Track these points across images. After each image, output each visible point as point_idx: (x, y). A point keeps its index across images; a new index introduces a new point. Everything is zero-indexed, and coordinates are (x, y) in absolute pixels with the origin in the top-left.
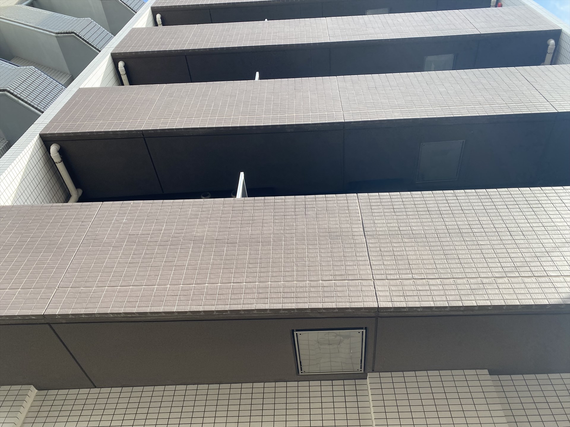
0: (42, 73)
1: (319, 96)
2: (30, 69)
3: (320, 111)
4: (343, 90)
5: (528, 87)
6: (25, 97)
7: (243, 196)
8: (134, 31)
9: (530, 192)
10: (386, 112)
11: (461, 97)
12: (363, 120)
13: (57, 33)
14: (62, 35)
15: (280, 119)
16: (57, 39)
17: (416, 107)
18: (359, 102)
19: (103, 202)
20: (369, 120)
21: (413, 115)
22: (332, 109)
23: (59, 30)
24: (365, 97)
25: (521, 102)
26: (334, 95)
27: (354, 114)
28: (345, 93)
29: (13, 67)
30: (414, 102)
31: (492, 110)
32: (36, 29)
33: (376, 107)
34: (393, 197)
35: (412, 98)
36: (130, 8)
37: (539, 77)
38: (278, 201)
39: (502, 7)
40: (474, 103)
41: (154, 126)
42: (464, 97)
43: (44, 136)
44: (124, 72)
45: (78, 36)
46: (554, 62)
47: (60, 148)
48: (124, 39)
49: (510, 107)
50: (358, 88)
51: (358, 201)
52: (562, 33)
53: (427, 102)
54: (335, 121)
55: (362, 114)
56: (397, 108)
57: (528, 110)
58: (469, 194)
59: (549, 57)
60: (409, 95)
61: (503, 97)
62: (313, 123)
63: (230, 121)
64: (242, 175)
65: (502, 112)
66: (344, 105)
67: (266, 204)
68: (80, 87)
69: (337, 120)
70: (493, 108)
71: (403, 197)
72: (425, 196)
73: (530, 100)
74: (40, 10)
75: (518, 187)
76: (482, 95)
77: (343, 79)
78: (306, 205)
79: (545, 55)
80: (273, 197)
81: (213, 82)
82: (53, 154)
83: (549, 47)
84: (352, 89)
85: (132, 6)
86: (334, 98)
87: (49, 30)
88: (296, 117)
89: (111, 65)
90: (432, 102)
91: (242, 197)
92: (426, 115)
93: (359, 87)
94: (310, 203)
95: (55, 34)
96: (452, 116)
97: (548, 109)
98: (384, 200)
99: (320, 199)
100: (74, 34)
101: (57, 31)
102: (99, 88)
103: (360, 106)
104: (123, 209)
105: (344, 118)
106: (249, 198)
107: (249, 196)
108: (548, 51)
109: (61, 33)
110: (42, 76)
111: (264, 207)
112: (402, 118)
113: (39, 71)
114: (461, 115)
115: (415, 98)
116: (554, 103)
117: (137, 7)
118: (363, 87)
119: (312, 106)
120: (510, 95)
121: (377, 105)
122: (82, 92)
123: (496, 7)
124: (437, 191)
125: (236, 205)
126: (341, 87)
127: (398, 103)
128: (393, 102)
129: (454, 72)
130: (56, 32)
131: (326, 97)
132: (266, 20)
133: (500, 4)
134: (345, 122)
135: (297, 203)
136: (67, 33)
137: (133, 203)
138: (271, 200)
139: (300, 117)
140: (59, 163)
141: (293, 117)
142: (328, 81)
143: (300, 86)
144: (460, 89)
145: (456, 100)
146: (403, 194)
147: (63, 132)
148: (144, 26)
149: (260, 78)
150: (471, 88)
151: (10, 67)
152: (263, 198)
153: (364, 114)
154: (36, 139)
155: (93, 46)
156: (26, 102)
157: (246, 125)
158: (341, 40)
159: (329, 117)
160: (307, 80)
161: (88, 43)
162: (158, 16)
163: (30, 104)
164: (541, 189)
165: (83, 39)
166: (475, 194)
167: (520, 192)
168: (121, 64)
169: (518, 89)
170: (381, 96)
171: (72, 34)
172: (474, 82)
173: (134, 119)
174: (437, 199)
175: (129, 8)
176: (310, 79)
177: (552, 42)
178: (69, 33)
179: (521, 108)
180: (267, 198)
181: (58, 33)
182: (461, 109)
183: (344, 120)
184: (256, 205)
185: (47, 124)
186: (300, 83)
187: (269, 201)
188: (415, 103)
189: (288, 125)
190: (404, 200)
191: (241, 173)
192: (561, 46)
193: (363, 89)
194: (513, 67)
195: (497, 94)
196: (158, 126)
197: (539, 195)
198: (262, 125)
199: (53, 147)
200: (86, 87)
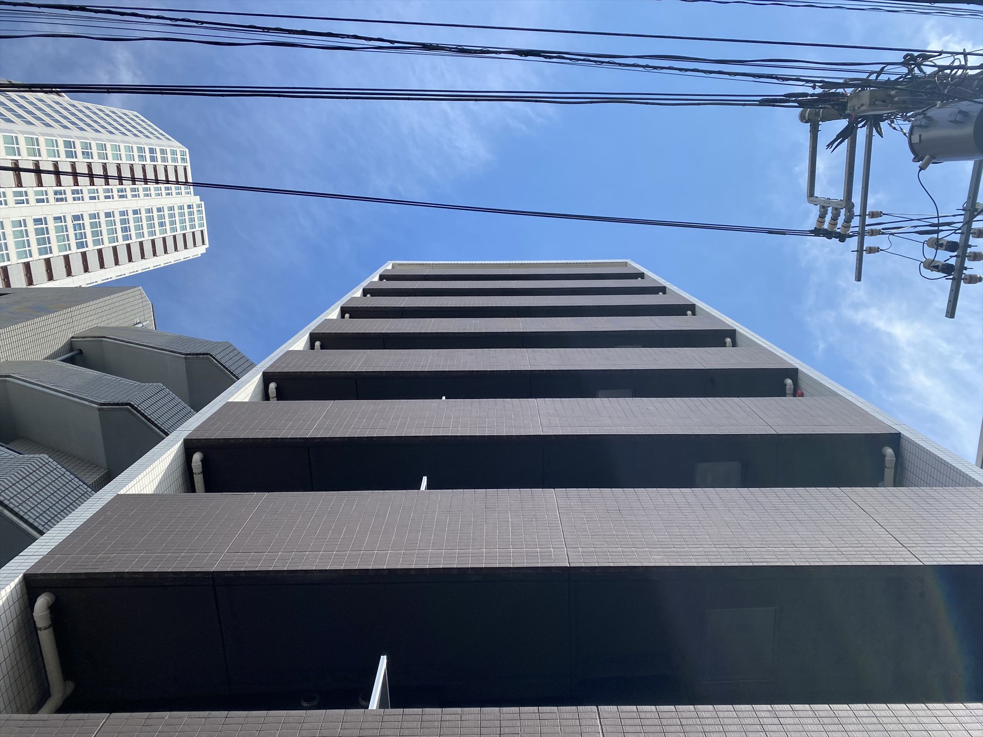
0: (59, 466)
1: (526, 519)
2: (39, 459)
3: (529, 547)
4: (565, 511)
5: (867, 521)
6: (17, 505)
7: (382, 704)
8: (230, 406)
9: (908, 713)
10: (640, 554)
11: (762, 533)
12: (601, 565)
13: (101, 404)
14: (110, 407)
15: (459, 558)
16: (100, 415)
17: (690, 546)
18: (593, 534)
19: (111, 713)
20: (612, 565)
21: (685, 560)
22: (548, 543)
23: (105, 400)
24: (602, 525)
25: (860, 545)
26: (551, 519)
27: (585, 554)
28: (570, 516)
29: (11, 455)
30: (685, 538)
31: (815, 557)
32: (68, 397)
33: (622, 543)
34: (665, 715)
35: (681, 531)
36: (229, 371)
37: (880, 505)
38: (448, 717)
39: (803, 396)
40: (783, 542)
41: (235, 565)
42: (766, 533)
43: (32, 578)
44: (200, 470)
45: (136, 409)
46: (899, 481)
47: (54, 600)
48: (210, 418)
49: (845, 553)
50: (590, 510)
51: (600, 721)
52: (902, 439)
53: (706, 538)
54: (553, 565)
55: (599, 554)
56: (657, 546)
57: (874, 560)
58: (801, 714)
59: (889, 473)
60: (675, 525)
61: (830, 536)
62: (516, 566)
63: (371, 559)
64: (383, 661)
65: (832, 560)
66: (568, 537)
67: (426, 724)
68: (119, 493)
69: (558, 564)
70: (817, 553)
71: (682, 716)
72: (721, 714)
73: (874, 542)
74: (84, 369)
75: (885, 702)
76: (795, 531)
77: (565, 494)
78: (501, 728)
79: (883, 471)
80: (440, 710)
81: (348, 492)
82: (38, 611)
83: (886, 458)
84: (581, 511)
85: (232, 369)
86: (552, 525)
87: (89, 399)
88: (487, 555)
89: (181, 459)
90: (714, 540)
91: (379, 708)
92: (706, 561)
93: (592, 508)
94: (510, 723)
95: (98, 406)
96: (751, 564)
97: (907, 560)
98: (647, 722)
99: (528, 716)
100: (130, 406)
101: (103, 401)
102: (152, 495)
103: (595, 539)
104: (148, 729)
105: (568, 559)
106: (393, 710)
107: (395, 705)
108: (886, 465)
109: (109, 404)
110: (57, 471)
111: (422, 731)
112: (667, 565)
113: (54, 462)
114: (765, 564)
115: (685, 530)
116: (914, 549)
117: (240, 370)
118: (598, 508)
119: (514, 537)
120: (840, 533)
121: (623, 540)
122: (121, 500)
123: (795, 396)
124: (742, 706)
125: (366, 725)
126: (561, 506)
127: (659, 538)
128: (650, 537)
129: (744, 491)
130: (101, 402)
131: (538, 522)
132: (444, 398)
133: (800, 391)
134: (570, 567)
135: (484, 724)
136: (118, 404)
137: (170, 717)
138: (436, 716)
139: (493, 555)
140: (46, 631)
141: (482, 555)
142: (541, 496)
143: (495, 502)
144: (758, 519)
145: (754, 536)
146: (681, 710)
147: (68, 571)
148: (247, 400)
149: (429, 487)
150: (777, 519)
151: (6, 455)
152: (419, 710)
153: (603, 554)
154: (16, 583)
155: (156, 425)
156: (16, 514)
157: (399, 567)
158: (560, 432)
159: (544, 557)
160: (506, 492)
161: (149, 420)
162: (272, 386)
163: (21, 518)
164: (926, 708)
165: (143, 415)
166: (811, 713)
167: (890, 712)
168: (197, 457)
169: (852, 524)
170: (629, 525)
171: (126, 407)
172: (780, 508)
173: (203, 551)
174: (743, 721)
175: (227, 372)
176: (512, 492)
177: (889, 451)
178: (122, 404)
179: (863, 556)
180: (428, 710)
181: (104, 404)
182: (764, 553)
183: (569, 563)
184: (405, 724)
185: (42, 556)
186: (495, 497)
187: (430, 718)
188: (687, 540)
189: (472, 568)
190: (684, 722)
191: (382, 657)
192: (904, 457)
193: (599, 511)
194: (837, 488)
195: (819, 530)
196: (242, 565)
197: (925, 720)
198: (427, 567)
199: (42, 599)
200: (130, 492)
